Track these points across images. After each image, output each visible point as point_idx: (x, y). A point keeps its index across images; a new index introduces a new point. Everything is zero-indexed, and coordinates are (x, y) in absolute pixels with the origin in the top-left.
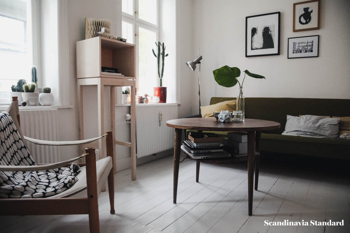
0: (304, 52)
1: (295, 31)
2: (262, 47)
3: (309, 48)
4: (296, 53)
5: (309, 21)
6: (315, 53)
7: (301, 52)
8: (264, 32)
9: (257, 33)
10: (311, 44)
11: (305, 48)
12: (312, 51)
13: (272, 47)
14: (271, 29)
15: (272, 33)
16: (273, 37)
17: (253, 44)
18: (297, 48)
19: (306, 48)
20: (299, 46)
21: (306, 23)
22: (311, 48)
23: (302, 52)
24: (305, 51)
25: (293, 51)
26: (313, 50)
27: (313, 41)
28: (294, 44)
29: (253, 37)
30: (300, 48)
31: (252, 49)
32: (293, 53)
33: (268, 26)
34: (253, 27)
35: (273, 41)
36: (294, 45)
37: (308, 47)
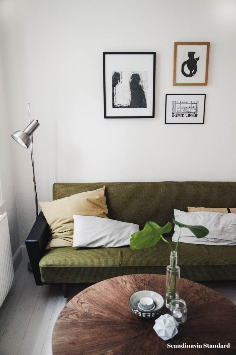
0: (187, 117)
1: (175, 84)
2: (129, 104)
3: (193, 111)
4: (176, 116)
6: (199, 119)
7: (182, 116)
8: (132, 81)
9: (121, 81)
10: (195, 105)
11: (188, 110)
12: (196, 116)
14: (142, 77)
15: (143, 85)
16: (145, 91)
17: (114, 98)
18: (177, 109)
19: (189, 110)
20: (180, 108)
21: (191, 75)
22: (196, 111)
23: (183, 116)
24: (187, 115)
25: (173, 113)
26: (198, 113)
27: (198, 102)
28: (174, 103)
29: (115, 88)
30: (182, 110)
31: (114, 107)
32: (173, 116)
33: (138, 73)
34: (115, 71)
35: (146, 96)
36: (173, 106)
37: (192, 110)
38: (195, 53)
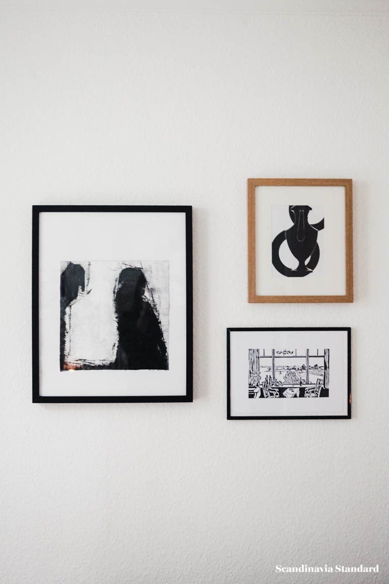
0: (295, 396)
1: (254, 298)
2: (113, 358)
3: (314, 378)
4: (262, 396)
5: (313, 264)
6: (336, 403)
7: (281, 396)
8: (120, 290)
9: (87, 289)
10: (320, 362)
11: (298, 376)
12: (325, 393)
13: (159, 362)
14: (152, 280)
15: (156, 300)
16: (162, 319)
17: (67, 339)
18: (264, 374)
19: (303, 376)
20: (273, 368)
21: (302, 272)
22: (322, 378)
23: (284, 393)
24: (297, 391)
25: (250, 386)
26: (330, 387)
27: (327, 352)
28: (255, 356)
29: (67, 310)
30: (280, 377)
31: (64, 366)
32: (251, 396)
33: (139, 266)
34: (69, 260)
35: (165, 335)
36: (252, 363)
37: (310, 375)
38: (311, 209)
